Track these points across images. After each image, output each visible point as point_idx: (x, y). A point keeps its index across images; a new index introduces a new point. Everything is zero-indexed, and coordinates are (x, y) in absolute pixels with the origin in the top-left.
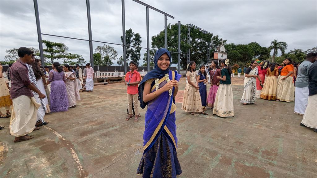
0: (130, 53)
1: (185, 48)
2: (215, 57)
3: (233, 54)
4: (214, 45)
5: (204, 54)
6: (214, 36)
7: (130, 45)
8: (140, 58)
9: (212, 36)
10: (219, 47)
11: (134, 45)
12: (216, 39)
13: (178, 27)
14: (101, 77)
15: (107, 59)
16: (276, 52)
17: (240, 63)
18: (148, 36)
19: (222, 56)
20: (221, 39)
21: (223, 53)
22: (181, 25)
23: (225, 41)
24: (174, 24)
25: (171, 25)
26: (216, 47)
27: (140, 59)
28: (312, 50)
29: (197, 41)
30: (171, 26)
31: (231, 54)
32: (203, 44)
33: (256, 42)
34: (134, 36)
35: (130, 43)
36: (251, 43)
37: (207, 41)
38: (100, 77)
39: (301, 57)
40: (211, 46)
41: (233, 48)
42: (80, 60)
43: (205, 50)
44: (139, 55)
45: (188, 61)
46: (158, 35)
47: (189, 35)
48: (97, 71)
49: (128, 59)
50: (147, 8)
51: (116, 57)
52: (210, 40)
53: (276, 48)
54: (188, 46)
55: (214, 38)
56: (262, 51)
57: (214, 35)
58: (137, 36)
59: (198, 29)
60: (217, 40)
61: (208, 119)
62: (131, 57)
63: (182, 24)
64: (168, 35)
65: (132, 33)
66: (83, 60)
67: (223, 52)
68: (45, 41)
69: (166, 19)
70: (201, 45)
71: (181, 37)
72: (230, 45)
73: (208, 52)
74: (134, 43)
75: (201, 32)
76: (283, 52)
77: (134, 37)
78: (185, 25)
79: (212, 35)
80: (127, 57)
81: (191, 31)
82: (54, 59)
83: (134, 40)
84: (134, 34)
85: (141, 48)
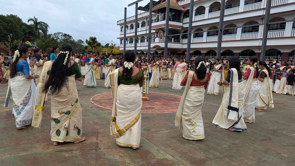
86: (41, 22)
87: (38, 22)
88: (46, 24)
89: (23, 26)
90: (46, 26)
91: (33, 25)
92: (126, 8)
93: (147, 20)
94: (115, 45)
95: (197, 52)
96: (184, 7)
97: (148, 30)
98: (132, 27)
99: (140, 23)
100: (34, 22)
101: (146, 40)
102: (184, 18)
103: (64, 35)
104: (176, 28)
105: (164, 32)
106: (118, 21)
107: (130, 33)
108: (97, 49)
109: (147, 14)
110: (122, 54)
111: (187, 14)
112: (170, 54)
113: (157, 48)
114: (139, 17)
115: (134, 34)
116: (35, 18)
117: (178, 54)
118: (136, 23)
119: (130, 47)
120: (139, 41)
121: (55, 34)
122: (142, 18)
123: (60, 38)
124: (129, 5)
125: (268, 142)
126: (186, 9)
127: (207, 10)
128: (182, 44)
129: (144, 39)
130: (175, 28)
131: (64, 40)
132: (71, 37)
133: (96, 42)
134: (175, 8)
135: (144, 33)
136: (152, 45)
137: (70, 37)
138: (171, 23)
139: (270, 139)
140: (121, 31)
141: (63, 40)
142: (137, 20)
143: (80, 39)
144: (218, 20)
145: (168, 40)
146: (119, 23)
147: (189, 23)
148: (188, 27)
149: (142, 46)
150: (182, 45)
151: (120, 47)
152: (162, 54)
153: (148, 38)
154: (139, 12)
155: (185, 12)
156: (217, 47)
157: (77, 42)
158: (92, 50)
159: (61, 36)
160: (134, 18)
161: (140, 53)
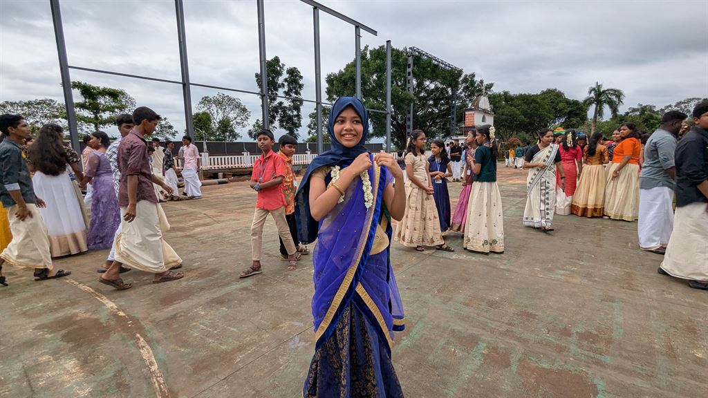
0: (277, 112)
1: (403, 100)
2: (468, 123)
3: (507, 115)
4: (465, 96)
5: (443, 115)
6: (466, 76)
7: (277, 94)
8: (300, 123)
9: (460, 76)
10: (478, 100)
11: (287, 93)
12: (470, 81)
13: (385, 54)
14: (213, 167)
15: (225, 125)
16: (599, 112)
17: (523, 134)
18: (318, 73)
19: (484, 120)
20: (482, 82)
21: (486, 113)
22: (393, 50)
23: (489, 87)
24: (377, 48)
25: (369, 48)
26: (470, 100)
27: (300, 125)
28: (675, 106)
29: (428, 86)
30: (370, 51)
31: (502, 114)
32: (442, 93)
33: (556, 90)
34: (284, 72)
35: (277, 90)
36: (545, 90)
37: (449, 85)
38: (209, 166)
39: (652, 121)
40: (459, 98)
41: (506, 101)
42: (161, 127)
43: (446, 107)
44: (298, 116)
45: (408, 130)
46: (340, 71)
47: (409, 73)
48: (203, 154)
49: (273, 125)
50: (316, 11)
51: (245, 122)
52: (457, 83)
53: (599, 103)
54: (408, 97)
55: (465, 80)
56: (570, 109)
57: (466, 72)
58: (293, 73)
59: (430, 58)
60: (472, 83)
61: (455, 259)
62: (281, 121)
63: (395, 47)
64: (362, 71)
65: (279, 66)
66: (171, 127)
67: (485, 111)
68: (79, 83)
69: (358, 36)
70: (438, 96)
71: (393, 77)
72: (500, 95)
73: (452, 110)
74: (286, 89)
75: (436, 66)
76: (614, 110)
77: (285, 75)
78: (401, 49)
79: (460, 72)
80: (272, 122)
81: (414, 64)
82: (101, 126)
83: (286, 84)
84: (285, 68)
85: (301, 101)
87: (602, 90)
100: (596, 93)
116: (597, 85)
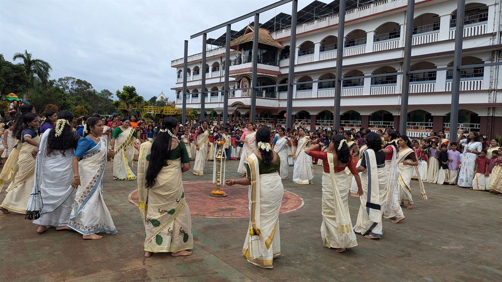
86: (37, 60)
87: (31, 59)
88: (46, 64)
89: (5, 67)
90: (47, 67)
91: (23, 65)
92: (187, 41)
93: (221, 60)
94: (167, 99)
95: (303, 114)
96: (281, 41)
97: (223, 76)
98: (197, 71)
99: (210, 64)
100: (25, 61)
101: (220, 93)
102: (281, 58)
103: (77, 82)
104: (269, 75)
105: (249, 80)
106: (172, 61)
107: (194, 81)
108: (136, 107)
109: (223, 51)
110: (179, 115)
111: (286, 52)
112: (259, 116)
113: (238, 106)
114: (208, 55)
115: (200, 83)
116: (27, 53)
117: (272, 116)
118: (203, 65)
119: (193, 104)
120: (209, 94)
121: (60, 80)
122: (214, 57)
123: (70, 87)
124: (192, 37)
125: (406, 260)
126: (285, 45)
127: (317, 48)
128: (279, 100)
129: (217, 91)
130: (267, 75)
131: (77, 90)
132: (90, 85)
133: (135, 95)
134: (267, 43)
135: (218, 81)
136: (231, 102)
137: (88, 85)
138: (260, 66)
139: (409, 255)
140: (179, 77)
141: (75, 90)
142: (205, 60)
143: (106, 89)
144: (333, 64)
145: (257, 94)
146: (175, 64)
147: (290, 67)
148: (287, 74)
149: (215, 103)
150: (278, 102)
151: (177, 104)
152: (248, 115)
153: (224, 91)
154: (209, 46)
155: (283, 50)
156: (334, 105)
157: (100, 94)
158: (128, 108)
159: (72, 83)
160: (201, 57)
161: (210, 115)
